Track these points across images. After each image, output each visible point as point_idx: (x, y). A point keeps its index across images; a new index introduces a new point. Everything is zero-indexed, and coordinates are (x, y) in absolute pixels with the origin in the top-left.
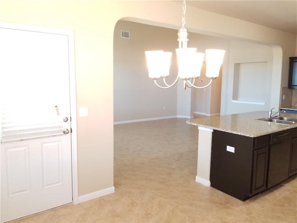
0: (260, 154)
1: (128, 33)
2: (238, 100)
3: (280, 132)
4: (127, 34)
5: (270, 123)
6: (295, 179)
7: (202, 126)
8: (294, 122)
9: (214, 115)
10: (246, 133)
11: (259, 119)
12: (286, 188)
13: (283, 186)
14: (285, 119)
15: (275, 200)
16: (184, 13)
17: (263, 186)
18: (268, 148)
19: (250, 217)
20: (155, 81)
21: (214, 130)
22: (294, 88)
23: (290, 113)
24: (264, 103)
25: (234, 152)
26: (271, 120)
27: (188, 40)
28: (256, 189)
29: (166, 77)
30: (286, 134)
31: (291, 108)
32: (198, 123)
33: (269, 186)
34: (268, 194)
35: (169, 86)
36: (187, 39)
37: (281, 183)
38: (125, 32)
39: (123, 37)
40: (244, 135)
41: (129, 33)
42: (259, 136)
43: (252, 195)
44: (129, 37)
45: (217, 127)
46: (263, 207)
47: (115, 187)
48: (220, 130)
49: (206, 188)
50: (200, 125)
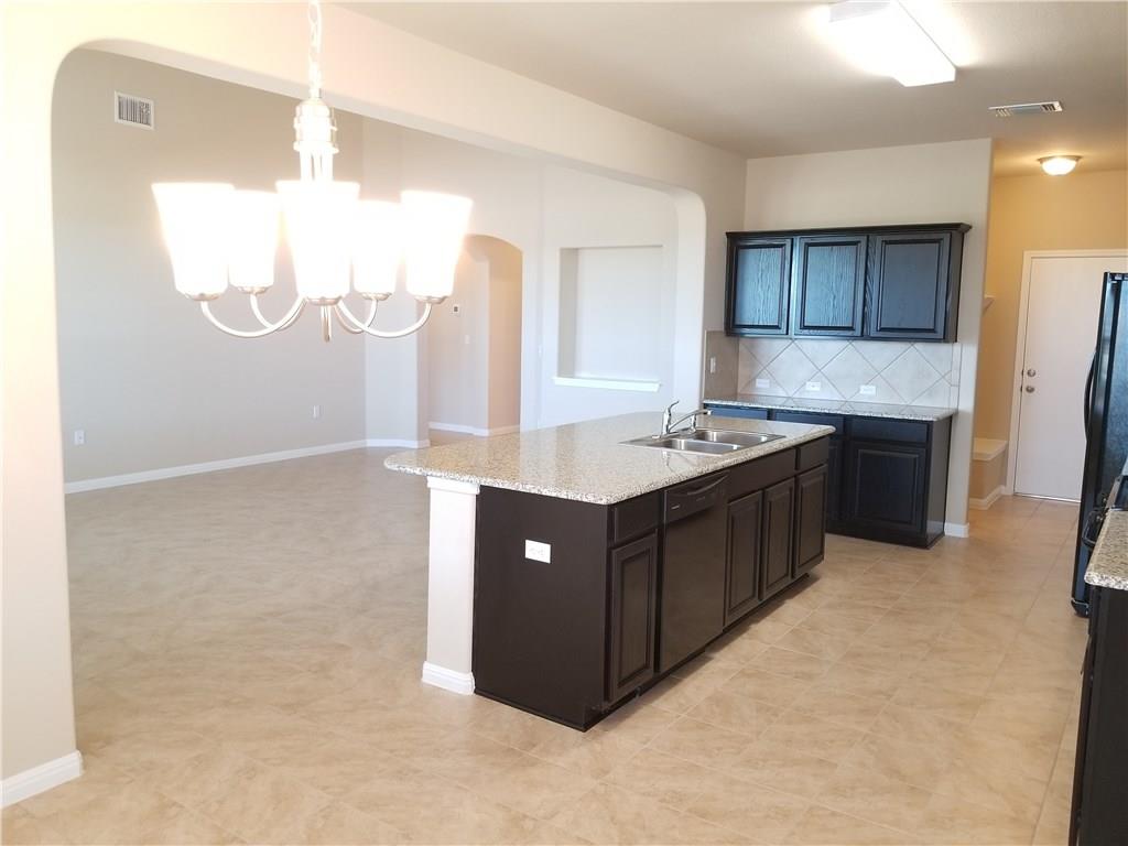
0: (631, 560)
1: (147, 105)
2: (577, 374)
3: (694, 479)
4: (141, 111)
5: (669, 454)
6: (744, 631)
7: (439, 474)
8: (735, 447)
9: (502, 430)
10: (585, 490)
11: (632, 442)
12: (720, 664)
13: (710, 659)
14: (713, 435)
15: (684, 711)
16: (317, 42)
17: (646, 666)
18: (655, 535)
19: (602, 784)
20: (204, 306)
21: (482, 487)
22: (742, 335)
23: (727, 415)
24: (657, 385)
25: (548, 561)
26: (668, 444)
27: (336, 151)
28: (622, 683)
29: (261, 292)
30: (709, 487)
31: (735, 400)
32: (426, 466)
33: (665, 666)
34: (662, 693)
35: (271, 328)
36: (330, 145)
37: (702, 651)
38: (133, 104)
39: (121, 121)
40: (578, 498)
41: (152, 108)
42: (625, 498)
43: (610, 705)
44: (152, 121)
45: (491, 477)
46: (645, 743)
47: (83, 754)
48: (501, 486)
49: (461, 700)
50: (434, 474)
